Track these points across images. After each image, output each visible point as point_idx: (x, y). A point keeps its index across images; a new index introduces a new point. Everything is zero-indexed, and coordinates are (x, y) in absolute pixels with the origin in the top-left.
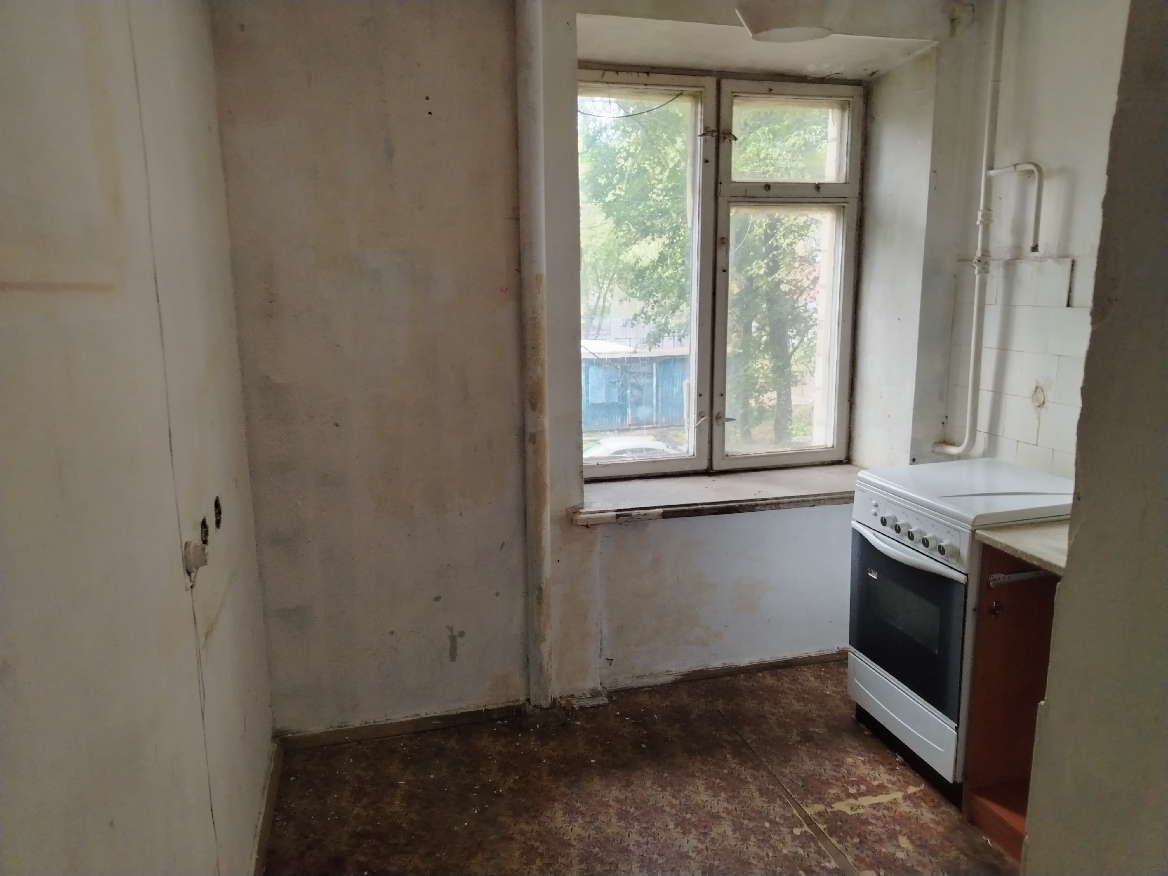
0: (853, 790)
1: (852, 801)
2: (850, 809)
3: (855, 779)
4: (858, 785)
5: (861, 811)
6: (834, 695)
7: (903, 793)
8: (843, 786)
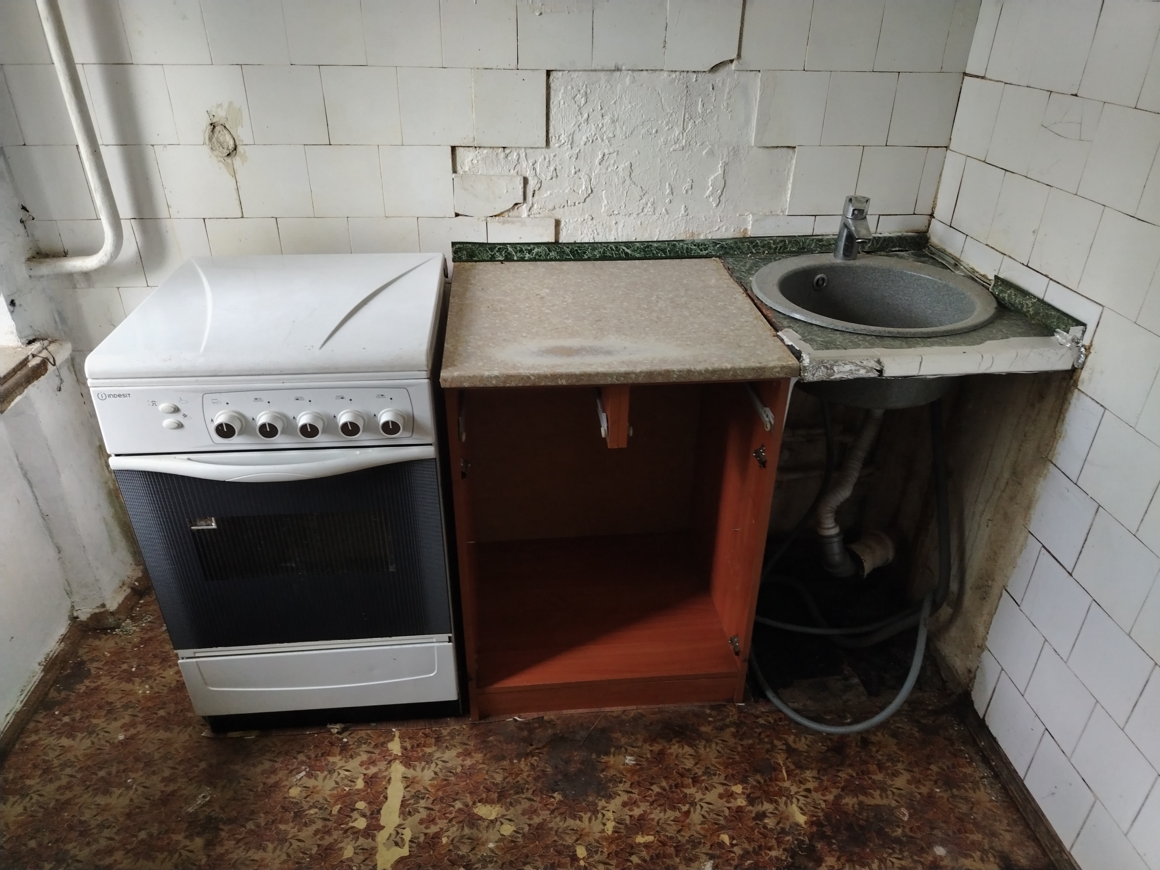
0: (361, 823)
1: (382, 837)
2: (397, 848)
3: (338, 807)
4: (353, 810)
5: (407, 835)
6: (132, 731)
7: (397, 761)
8: (346, 831)
